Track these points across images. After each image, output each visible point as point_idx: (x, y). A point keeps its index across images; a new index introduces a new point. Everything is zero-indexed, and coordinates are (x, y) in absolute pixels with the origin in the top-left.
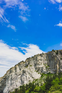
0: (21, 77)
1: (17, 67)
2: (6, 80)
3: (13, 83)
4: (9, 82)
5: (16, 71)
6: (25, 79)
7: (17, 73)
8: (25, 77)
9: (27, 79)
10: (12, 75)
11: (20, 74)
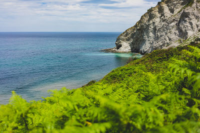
0: (178, 25)
1: (164, 5)
2: (142, 32)
3: (161, 36)
4: (151, 34)
5: (163, 15)
6: (189, 28)
7: (166, 18)
8: (188, 24)
9: (192, 28)
10: (154, 23)
11: (174, 20)
